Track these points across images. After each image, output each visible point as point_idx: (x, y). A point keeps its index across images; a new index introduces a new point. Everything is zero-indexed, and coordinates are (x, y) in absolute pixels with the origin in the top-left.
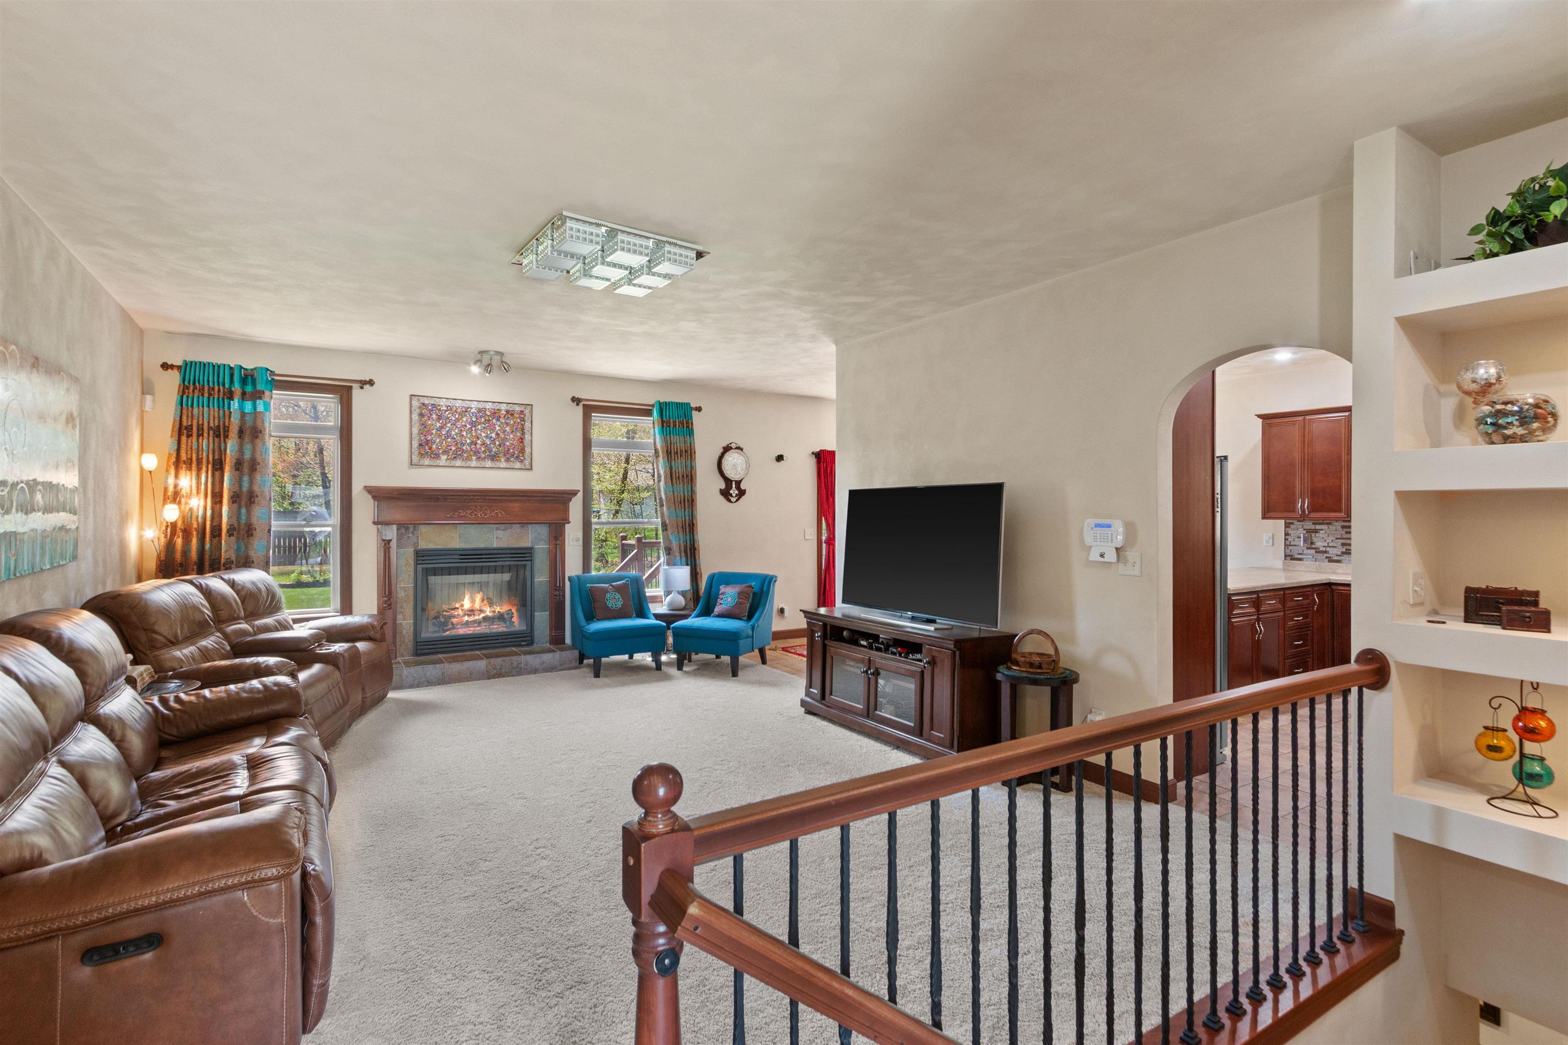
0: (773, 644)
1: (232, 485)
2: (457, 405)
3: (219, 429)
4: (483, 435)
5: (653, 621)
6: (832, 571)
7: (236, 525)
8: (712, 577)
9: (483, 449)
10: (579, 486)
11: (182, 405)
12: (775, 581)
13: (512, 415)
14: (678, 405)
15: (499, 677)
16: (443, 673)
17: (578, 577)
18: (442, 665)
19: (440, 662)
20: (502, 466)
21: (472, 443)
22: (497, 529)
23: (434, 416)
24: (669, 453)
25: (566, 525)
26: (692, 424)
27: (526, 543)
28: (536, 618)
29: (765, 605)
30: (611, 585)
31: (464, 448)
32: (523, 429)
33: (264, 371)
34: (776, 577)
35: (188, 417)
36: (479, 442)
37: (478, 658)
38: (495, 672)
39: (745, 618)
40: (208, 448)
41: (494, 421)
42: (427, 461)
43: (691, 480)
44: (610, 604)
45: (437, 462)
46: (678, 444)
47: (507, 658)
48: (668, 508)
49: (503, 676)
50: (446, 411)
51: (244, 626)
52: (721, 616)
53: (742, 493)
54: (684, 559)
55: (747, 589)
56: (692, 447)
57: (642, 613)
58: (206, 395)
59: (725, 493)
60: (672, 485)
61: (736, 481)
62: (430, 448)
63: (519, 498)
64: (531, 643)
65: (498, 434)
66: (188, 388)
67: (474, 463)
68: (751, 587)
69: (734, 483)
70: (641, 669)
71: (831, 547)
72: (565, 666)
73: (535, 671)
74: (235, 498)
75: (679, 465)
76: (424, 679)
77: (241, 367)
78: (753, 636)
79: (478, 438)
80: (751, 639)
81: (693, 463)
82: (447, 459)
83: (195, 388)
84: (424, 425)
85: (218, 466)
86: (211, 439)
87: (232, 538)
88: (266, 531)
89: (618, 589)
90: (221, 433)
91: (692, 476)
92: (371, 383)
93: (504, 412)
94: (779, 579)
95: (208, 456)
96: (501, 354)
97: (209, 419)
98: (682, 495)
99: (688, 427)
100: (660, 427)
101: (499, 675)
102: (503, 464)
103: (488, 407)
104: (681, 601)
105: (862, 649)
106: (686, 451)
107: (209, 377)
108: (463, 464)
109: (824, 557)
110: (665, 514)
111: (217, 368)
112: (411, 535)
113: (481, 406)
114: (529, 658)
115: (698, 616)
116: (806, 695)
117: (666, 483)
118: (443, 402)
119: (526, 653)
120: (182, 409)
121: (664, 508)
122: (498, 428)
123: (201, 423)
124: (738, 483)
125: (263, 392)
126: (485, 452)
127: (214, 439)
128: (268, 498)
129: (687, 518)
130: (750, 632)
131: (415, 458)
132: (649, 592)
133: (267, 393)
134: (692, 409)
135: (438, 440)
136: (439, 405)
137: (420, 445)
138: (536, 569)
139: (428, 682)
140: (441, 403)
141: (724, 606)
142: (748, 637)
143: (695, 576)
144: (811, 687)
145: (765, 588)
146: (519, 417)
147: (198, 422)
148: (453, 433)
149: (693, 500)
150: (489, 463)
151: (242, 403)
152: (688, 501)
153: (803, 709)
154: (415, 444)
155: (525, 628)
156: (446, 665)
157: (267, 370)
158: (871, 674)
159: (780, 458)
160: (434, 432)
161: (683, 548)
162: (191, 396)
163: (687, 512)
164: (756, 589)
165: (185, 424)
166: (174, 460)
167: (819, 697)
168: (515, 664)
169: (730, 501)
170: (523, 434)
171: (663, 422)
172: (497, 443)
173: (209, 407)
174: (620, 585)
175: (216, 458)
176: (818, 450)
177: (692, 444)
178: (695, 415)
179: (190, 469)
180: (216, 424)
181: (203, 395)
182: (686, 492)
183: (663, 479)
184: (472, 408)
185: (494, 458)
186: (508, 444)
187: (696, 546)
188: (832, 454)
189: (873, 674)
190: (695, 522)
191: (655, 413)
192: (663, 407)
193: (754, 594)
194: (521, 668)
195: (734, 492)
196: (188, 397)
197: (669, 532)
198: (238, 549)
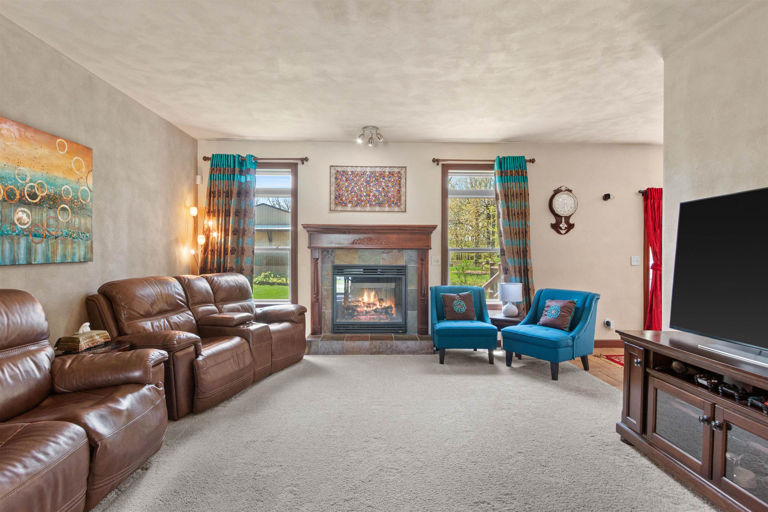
0: (597, 351)
1: (234, 224)
2: (358, 170)
3: (228, 193)
4: (374, 189)
5: (488, 325)
6: (659, 293)
7: (236, 248)
8: (541, 292)
9: (374, 199)
10: (438, 222)
11: (211, 179)
12: (598, 299)
13: (393, 175)
14: (515, 158)
15: (378, 354)
16: (343, 347)
17: (436, 288)
18: (342, 342)
19: (342, 339)
20: (386, 210)
21: (367, 195)
22: (383, 253)
23: (344, 179)
24: (506, 196)
25: (429, 250)
26: (526, 172)
27: (401, 263)
28: (408, 315)
29: (587, 319)
30: (458, 295)
31: (362, 199)
32: (400, 184)
33: (251, 157)
34: (598, 295)
35: (214, 186)
36: (371, 194)
37: (366, 339)
38: (375, 350)
39: (567, 329)
40: (223, 203)
41: (381, 179)
42: (340, 208)
43: (525, 216)
44: (456, 308)
45: (346, 209)
46: (514, 189)
47: (384, 342)
48: (506, 238)
49: (381, 354)
50: (351, 175)
51: (212, 307)
52: (545, 325)
53: (570, 227)
54: (518, 278)
55: (569, 304)
56: (526, 190)
57: (481, 318)
58: (222, 173)
59: (556, 227)
60: (509, 220)
61: (565, 217)
62: (341, 200)
63: (395, 231)
64: (405, 332)
65: (383, 189)
66: (214, 170)
67: (368, 209)
68: (573, 302)
69: (563, 218)
70: (480, 360)
71: (658, 272)
72: (423, 352)
73: (402, 352)
74: (235, 232)
75: (515, 205)
76: (331, 350)
77: (239, 156)
78: (573, 346)
79: (371, 192)
80: (571, 348)
81: (527, 203)
82: (352, 206)
83: (217, 170)
84: (338, 185)
85: (227, 214)
86: (224, 198)
87: (233, 255)
88: (251, 252)
89: (463, 298)
90: (228, 194)
91: (525, 213)
92: (306, 159)
93: (387, 173)
94: (601, 297)
95: (223, 208)
96: (376, 128)
97: (223, 187)
98: (517, 228)
99: (522, 175)
100: (500, 177)
101: (379, 352)
102: (387, 209)
103: (377, 170)
104: (515, 310)
105: (700, 389)
106: (521, 194)
107: (223, 163)
108: (362, 209)
109: (651, 281)
110: (504, 242)
111: (227, 156)
112: (330, 256)
113: (373, 170)
114: (399, 343)
115: (526, 324)
116: (623, 422)
117: (504, 219)
118: (349, 169)
119: (397, 339)
120: (211, 182)
121: (503, 238)
122: (383, 184)
123: (219, 189)
124: (567, 218)
125: (250, 170)
126: (374, 201)
127: (226, 198)
128: (252, 232)
129: (521, 246)
130: (570, 343)
131: (333, 206)
132: (489, 301)
133: (252, 170)
134: (526, 161)
135: (346, 194)
136: (347, 171)
137: (336, 198)
138: (408, 281)
139: (334, 352)
140: (348, 170)
141: (548, 317)
142: (568, 346)
143: (527, 290)
144: (628, 415)
145: (587, 305)
146: (398, 176)
147: (218, 188)
148: (355, 189)
149: (526, 232)
150: (377, 208)
151: (241, 177)
152: (522, 232)
153: (619, 436)
154: (333, 197)
155: (401, 321)
156: (344, 342)
157: (252, 156)
158: (716, 426)
159: (607, 197)
160: (344, 189)
161: (517, 269)
162: (215, 174)
163: (521, 241)
164: (579, 305)
165: (212, 190)
166: (207, 210)
167: (638, 429)
168: (389, 346)
169: (560, 233)
170: (400, 187)
171: (501, 173)
172: (383, 194)
173: (223, 180)
174: (465, 295)
175: (227, 209)
176: (645, 189)
177: (526, 188)
178: (529, 166)
179: (214, 216)
180: (227, 190)
181: (221, 173)
182: (520, 226)
183: (501, 216)
184: (367, 172)
185: (380, 204)
186: (390, 194)
187: (529, 268)
188: (660, 191)
189: (720, 427)
190: (528, 249)
191: (496, 167)
192: (502, 161)
193: (576, 309)
194: (393, 349)
195: (563, 225)
196: (214, 175)
197: (506, 256)
198: (237, 262)
